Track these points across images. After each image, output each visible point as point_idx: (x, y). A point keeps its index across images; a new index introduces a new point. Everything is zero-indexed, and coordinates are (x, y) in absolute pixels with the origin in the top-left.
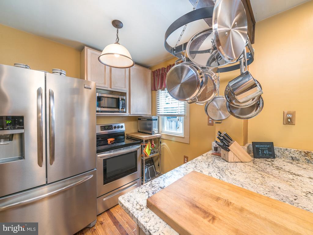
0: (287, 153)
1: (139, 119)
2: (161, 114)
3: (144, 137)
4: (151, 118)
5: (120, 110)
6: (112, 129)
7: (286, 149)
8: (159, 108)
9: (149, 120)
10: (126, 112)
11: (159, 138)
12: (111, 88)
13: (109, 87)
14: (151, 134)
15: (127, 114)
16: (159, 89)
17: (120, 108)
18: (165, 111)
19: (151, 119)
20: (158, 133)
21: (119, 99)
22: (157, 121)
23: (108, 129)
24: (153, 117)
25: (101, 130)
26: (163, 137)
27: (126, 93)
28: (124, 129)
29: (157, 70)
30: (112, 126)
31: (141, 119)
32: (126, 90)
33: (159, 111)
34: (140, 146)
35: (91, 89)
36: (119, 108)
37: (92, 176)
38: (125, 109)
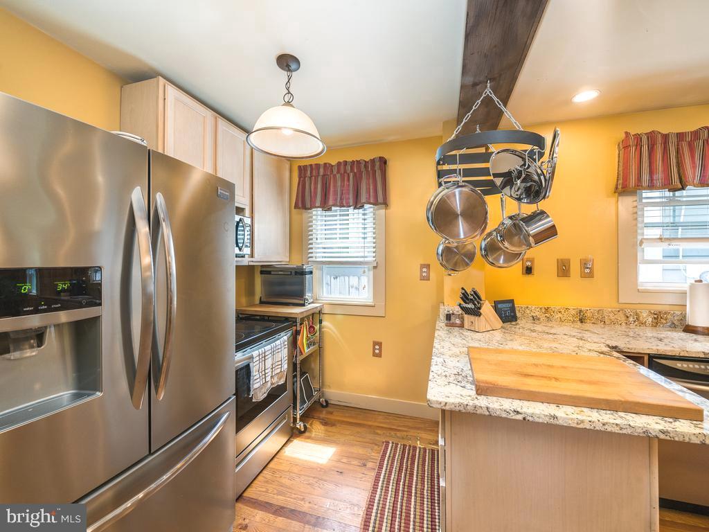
0: (528, 312)
1: (266, 272)
2: (315, 259)
3: (297, 311)
4: (302, 269)
5: (244, 250)
7: (527, 307)
8: (312, 248)
9: (295, 275)
11: (319, 313)
14: (303, 305)
16: (318, 207)
17: (244, 246)
19: (303, 272)
20: (315, 302)
21: (239, 223)
22: (312, 276)
24: (306, 268)
26: (327, 309)
27: (244, 209)
29: (311, 165)
31: (272, 273)
32: (245, 203)
33: (312, 253)
36: (238, 246)
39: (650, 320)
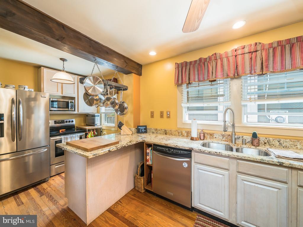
1: (87, 116)
2: (102, 112)
3: (88, 128)
5: (70, 109)
6: (64, 123)
7: (151, 129)
9: (93, 116)
10: (75, 111)
11: (101, 129)
12: (62, 94)
13: (61, 93)
14: (94, 126)
15: (76, 112)
17: (70, 108)
18: (106, 110)
20: (100, 125)
21: (68, 102)
22: (99, 117)
23: (60, 123)
24: (96, 115)
25: (55, 124)
26: (104, 128)
27: (75, 97)
28: (74, 123)
30: (64, 121)
32: (75, 95)
33: (101, 110)
34: (84, 133)
35: (45, 97)
36: (68, 108)
37: (46, 150)
38: (73, 109)
39: (186, 134)
